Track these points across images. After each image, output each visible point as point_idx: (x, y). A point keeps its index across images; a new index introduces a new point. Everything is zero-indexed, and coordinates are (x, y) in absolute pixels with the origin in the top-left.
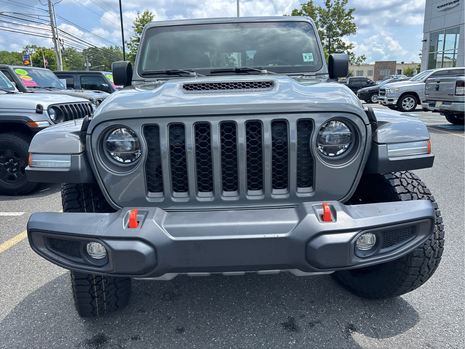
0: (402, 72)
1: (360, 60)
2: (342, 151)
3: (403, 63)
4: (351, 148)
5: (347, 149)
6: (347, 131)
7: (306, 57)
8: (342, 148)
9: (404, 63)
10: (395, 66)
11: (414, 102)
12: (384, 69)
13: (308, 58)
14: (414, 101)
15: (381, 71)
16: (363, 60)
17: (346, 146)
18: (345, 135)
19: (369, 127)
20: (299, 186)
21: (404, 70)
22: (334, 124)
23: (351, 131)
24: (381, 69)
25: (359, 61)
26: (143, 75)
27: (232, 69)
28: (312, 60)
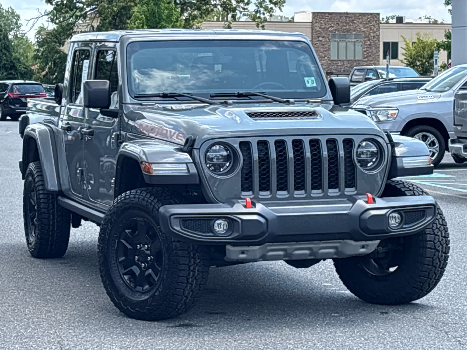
0: (401, 51)
1: (266, 9)
2: (371, 163)
3: (400, 20)
4: (377, 161)
5: (374, 162)
6: (374, 149)
7: (308, 81)
8: (371, 161)
9: (405, 21)
10: (378, 29)
11: (437, 145)
12: (341, 37)
13: (310, 82)
14: (436, 141)
15: (333, 46)
16: (276, 9)
17: (374, 160)
18: (373, 152)
19: (389, 145)
20: (346, 187)
21: (407, 45)
22: (364, 144)
23: (377, 148)
24: (334, 36)
25: (262, 10)
26: (136, 97)
27: (234, 93)
28: (315, 85)
